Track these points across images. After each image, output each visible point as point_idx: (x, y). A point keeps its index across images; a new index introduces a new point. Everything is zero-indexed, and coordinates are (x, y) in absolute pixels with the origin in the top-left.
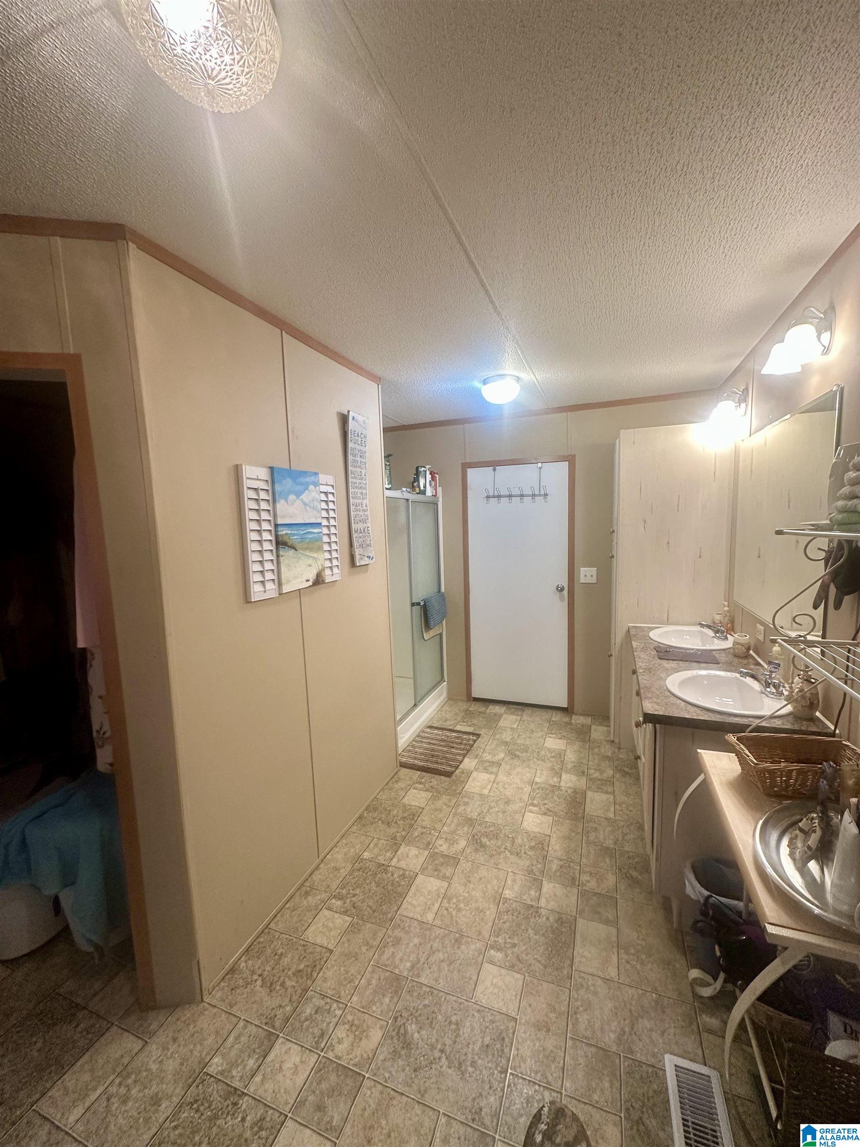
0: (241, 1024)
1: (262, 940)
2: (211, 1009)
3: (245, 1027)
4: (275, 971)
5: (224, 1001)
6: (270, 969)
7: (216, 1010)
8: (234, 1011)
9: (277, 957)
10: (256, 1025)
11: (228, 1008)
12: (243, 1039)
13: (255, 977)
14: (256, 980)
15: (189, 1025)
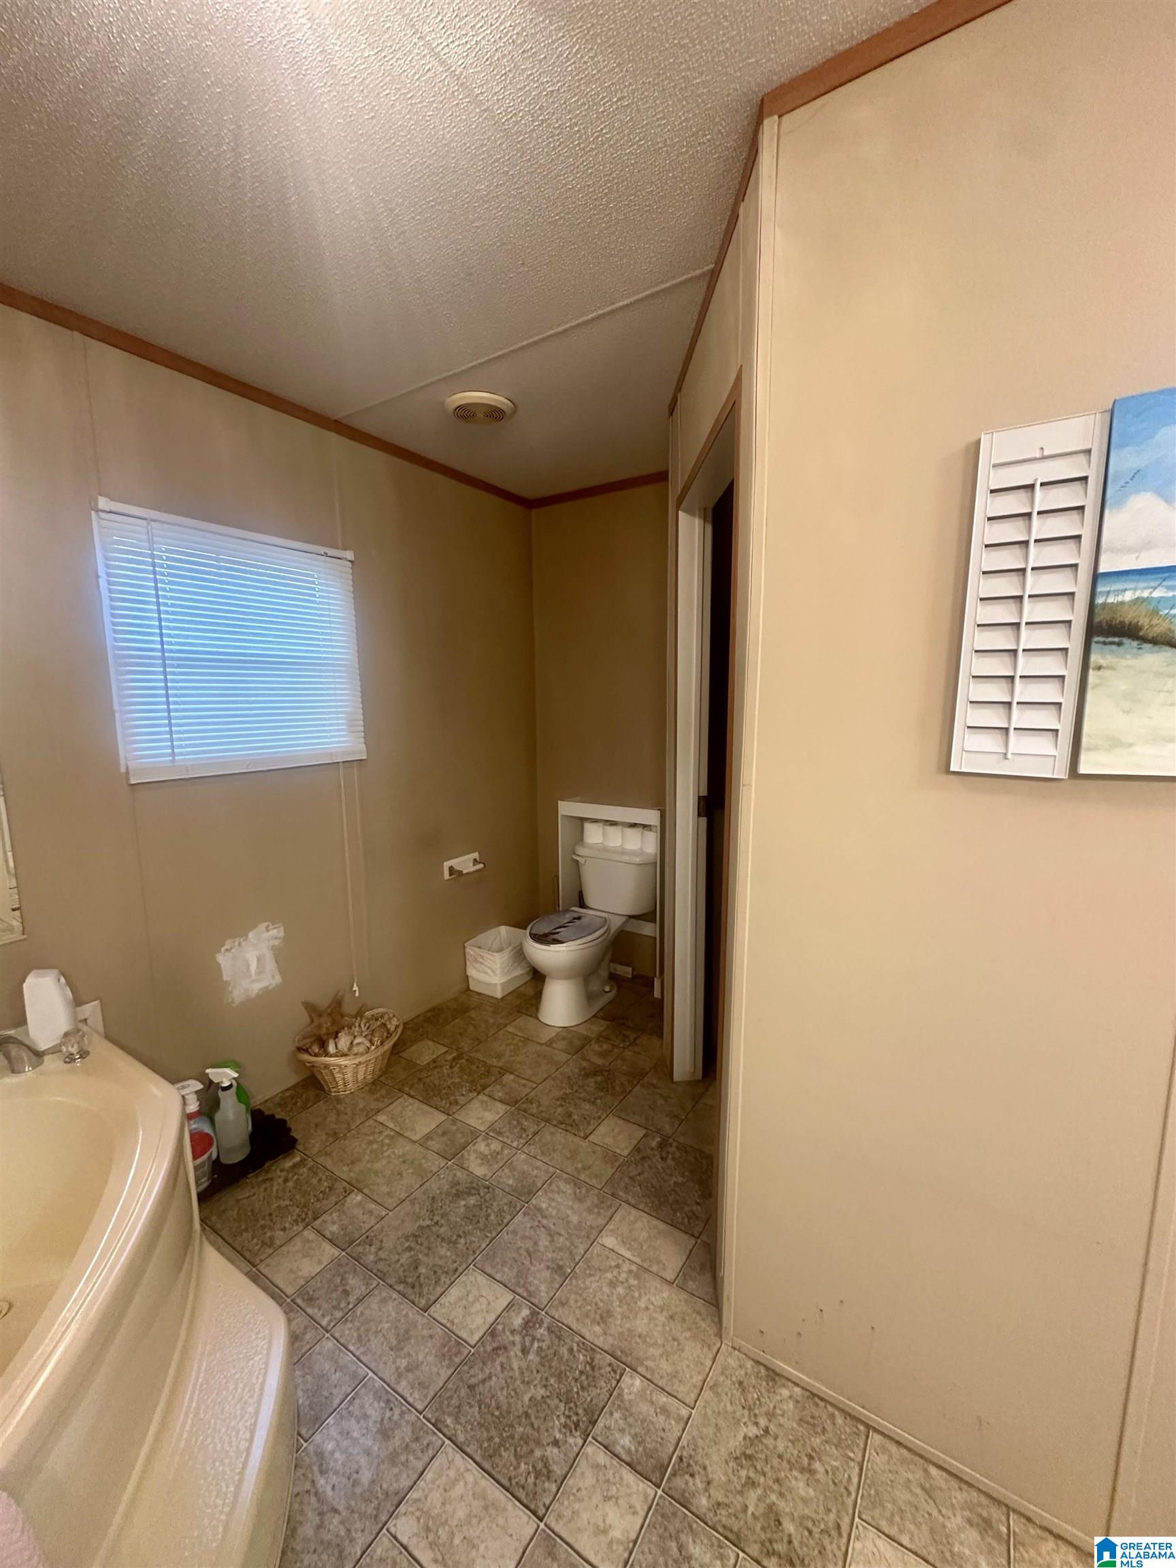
0: (684, 1412)
1: (840, 1421)
2: (711, 1356)
3: (679, 1419)
4: (775, 1461)
5: (722, 1373)
6: (781, 1448)
7: (708, 1363)
8: (707, 1394)
9: (805, 1461)
10: (680, 1439)
11: (712, 1383)
12: (662, 1418)
13: (763, 1422)
14: (756, 1424)
15: (689, 1329)
